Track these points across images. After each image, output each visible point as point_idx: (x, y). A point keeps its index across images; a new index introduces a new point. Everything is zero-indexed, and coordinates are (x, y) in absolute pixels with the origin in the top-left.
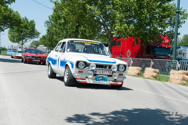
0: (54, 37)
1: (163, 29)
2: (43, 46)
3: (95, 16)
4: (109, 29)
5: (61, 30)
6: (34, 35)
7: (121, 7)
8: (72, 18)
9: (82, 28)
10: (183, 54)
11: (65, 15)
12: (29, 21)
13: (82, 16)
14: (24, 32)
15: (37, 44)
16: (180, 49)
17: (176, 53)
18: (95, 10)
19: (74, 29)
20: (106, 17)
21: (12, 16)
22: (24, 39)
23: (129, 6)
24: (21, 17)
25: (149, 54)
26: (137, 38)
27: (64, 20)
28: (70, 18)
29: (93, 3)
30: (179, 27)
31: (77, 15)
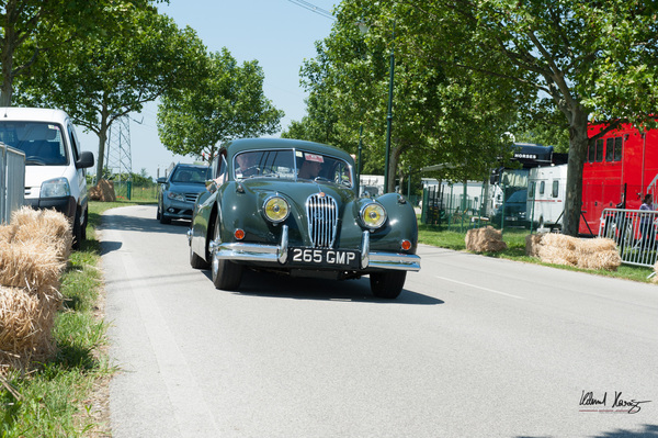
0: (340, 126)
3: (510, 37)
4: (573, 90)
6: (256, 121)
11: (386, 35)
12: (240, 64)
13: (455, 36)
14: (220, 110)
18: (509, 10)
20: (556, 37)
21: (172, 48)
22: (219, 138)
24: (208, 51)
28: (404, 48)
31: (435, 33)
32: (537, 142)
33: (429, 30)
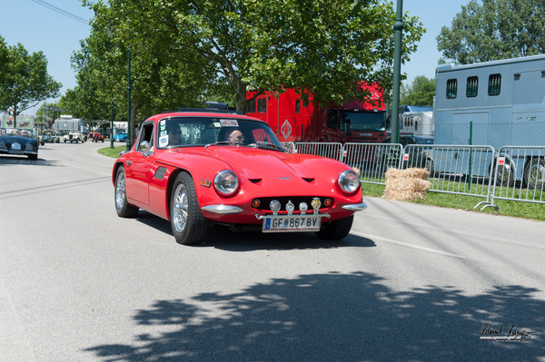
0: (99, 92)
1: (365, 67)
2: (71, 116)
3: (200, 41)
4: (237, 72)
5: (115, 76)
6: (44, 90)
7: (262, 15)
8: (141, 46)
9: (168, 69)
10: (414, 123)
11: (124, 38)
12: (30, 54)
13: (165, 40)
14: (19, 83)
15: (55, 113)
16: (407, 113)
17: (398, 125)
18: (196, 23)
19: (148, 73)
20: (226, 40)
22: (19, 100)
23: (281, 12)
24: (7, 45)
25: (335, 130)
26: (306, 91)
27: (122, 51)
28: (136, 46)
29: (191, 7)
30: (403, 62)
31: (154, 38)
32: (219, 101)
33: (150, 36)
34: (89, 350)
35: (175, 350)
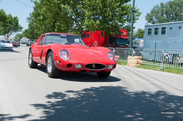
0: (35, 30)
2: (26, 38)
3: (68, 14)
4: (80, 24)
5: (41, 25)
6: (17, 29)
7: (89, 6)
8: (50, 15)
9: (58, 23)
10: (137, 43)
11: (44, 12)
12: (13, 17)
13: (58, 13)
14: (9, 26)
15: (21, 37)
16: (135, 40)
17: (132, 43)
18: (68, 8)
19: (51, 24)
20: (77, 14)
22: (9, 32)
23: (95, 5)
24: (6, 14)
25: (112, 44)
26: (102, 31)
27: (43, 17)
28: (48, 15)
29: (66, 3)
30: (134, 23)
31: (54, 13)
33: (52, 12)
34: (31, 105)
35: (59, 106)
